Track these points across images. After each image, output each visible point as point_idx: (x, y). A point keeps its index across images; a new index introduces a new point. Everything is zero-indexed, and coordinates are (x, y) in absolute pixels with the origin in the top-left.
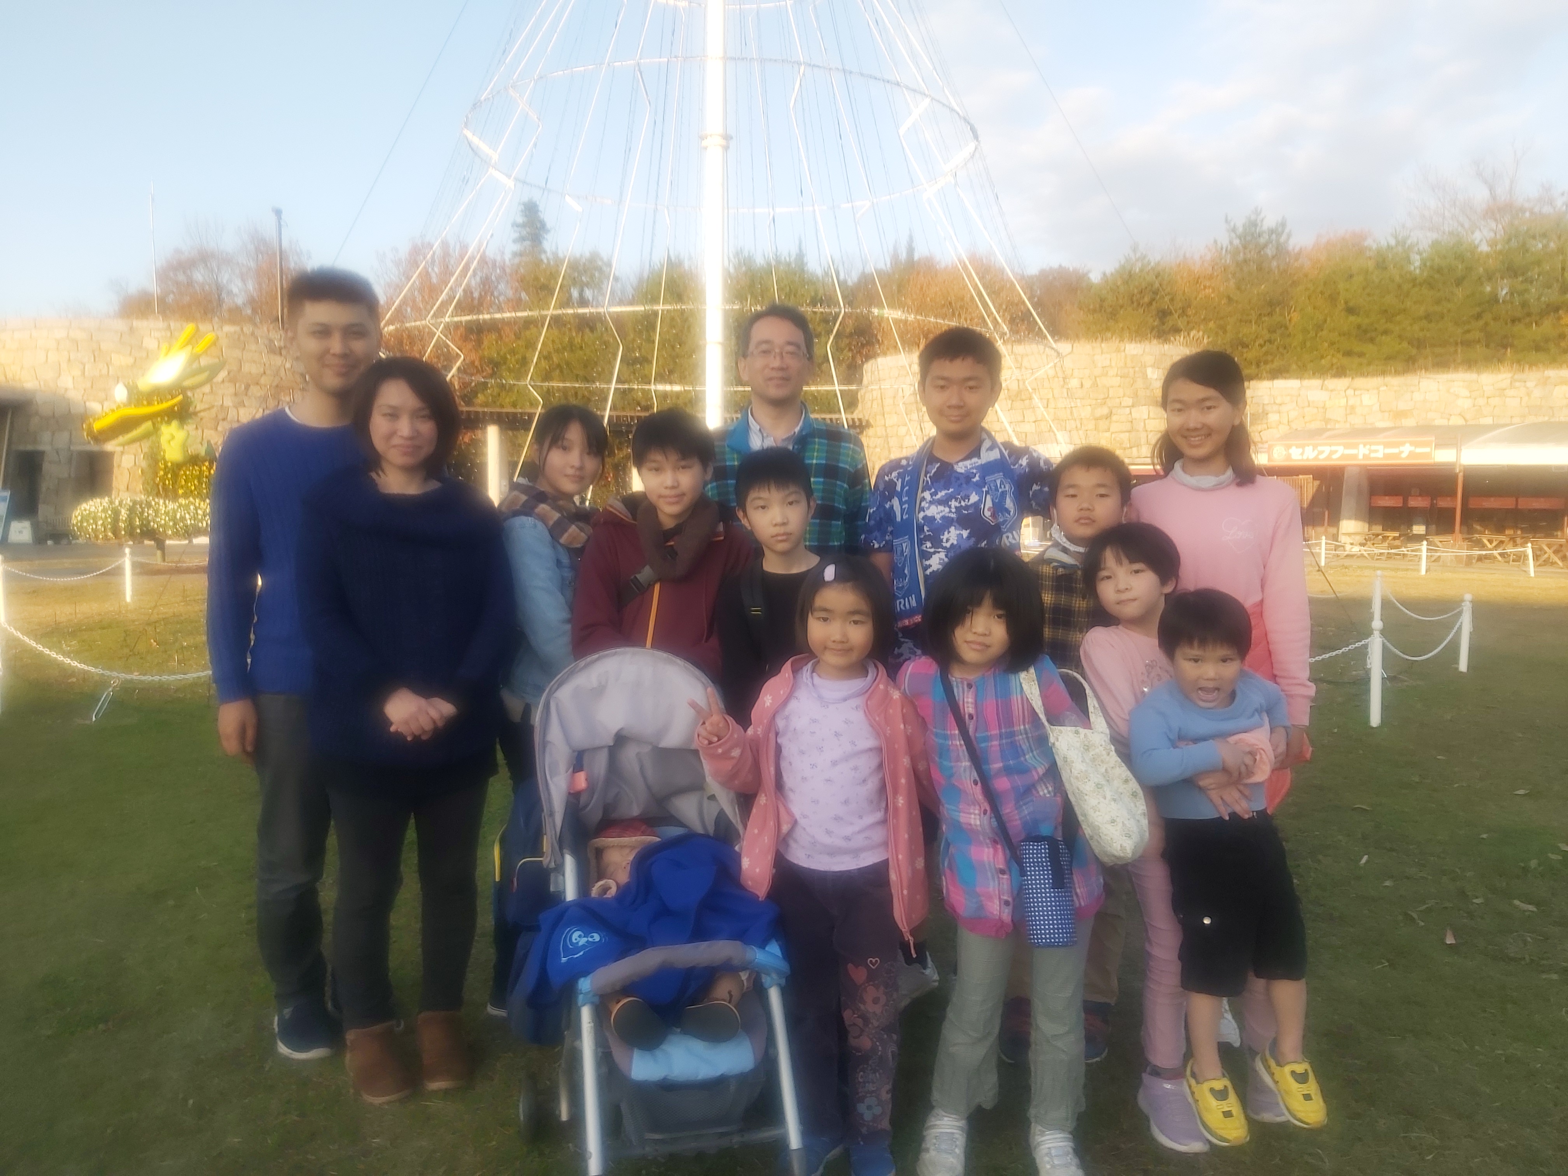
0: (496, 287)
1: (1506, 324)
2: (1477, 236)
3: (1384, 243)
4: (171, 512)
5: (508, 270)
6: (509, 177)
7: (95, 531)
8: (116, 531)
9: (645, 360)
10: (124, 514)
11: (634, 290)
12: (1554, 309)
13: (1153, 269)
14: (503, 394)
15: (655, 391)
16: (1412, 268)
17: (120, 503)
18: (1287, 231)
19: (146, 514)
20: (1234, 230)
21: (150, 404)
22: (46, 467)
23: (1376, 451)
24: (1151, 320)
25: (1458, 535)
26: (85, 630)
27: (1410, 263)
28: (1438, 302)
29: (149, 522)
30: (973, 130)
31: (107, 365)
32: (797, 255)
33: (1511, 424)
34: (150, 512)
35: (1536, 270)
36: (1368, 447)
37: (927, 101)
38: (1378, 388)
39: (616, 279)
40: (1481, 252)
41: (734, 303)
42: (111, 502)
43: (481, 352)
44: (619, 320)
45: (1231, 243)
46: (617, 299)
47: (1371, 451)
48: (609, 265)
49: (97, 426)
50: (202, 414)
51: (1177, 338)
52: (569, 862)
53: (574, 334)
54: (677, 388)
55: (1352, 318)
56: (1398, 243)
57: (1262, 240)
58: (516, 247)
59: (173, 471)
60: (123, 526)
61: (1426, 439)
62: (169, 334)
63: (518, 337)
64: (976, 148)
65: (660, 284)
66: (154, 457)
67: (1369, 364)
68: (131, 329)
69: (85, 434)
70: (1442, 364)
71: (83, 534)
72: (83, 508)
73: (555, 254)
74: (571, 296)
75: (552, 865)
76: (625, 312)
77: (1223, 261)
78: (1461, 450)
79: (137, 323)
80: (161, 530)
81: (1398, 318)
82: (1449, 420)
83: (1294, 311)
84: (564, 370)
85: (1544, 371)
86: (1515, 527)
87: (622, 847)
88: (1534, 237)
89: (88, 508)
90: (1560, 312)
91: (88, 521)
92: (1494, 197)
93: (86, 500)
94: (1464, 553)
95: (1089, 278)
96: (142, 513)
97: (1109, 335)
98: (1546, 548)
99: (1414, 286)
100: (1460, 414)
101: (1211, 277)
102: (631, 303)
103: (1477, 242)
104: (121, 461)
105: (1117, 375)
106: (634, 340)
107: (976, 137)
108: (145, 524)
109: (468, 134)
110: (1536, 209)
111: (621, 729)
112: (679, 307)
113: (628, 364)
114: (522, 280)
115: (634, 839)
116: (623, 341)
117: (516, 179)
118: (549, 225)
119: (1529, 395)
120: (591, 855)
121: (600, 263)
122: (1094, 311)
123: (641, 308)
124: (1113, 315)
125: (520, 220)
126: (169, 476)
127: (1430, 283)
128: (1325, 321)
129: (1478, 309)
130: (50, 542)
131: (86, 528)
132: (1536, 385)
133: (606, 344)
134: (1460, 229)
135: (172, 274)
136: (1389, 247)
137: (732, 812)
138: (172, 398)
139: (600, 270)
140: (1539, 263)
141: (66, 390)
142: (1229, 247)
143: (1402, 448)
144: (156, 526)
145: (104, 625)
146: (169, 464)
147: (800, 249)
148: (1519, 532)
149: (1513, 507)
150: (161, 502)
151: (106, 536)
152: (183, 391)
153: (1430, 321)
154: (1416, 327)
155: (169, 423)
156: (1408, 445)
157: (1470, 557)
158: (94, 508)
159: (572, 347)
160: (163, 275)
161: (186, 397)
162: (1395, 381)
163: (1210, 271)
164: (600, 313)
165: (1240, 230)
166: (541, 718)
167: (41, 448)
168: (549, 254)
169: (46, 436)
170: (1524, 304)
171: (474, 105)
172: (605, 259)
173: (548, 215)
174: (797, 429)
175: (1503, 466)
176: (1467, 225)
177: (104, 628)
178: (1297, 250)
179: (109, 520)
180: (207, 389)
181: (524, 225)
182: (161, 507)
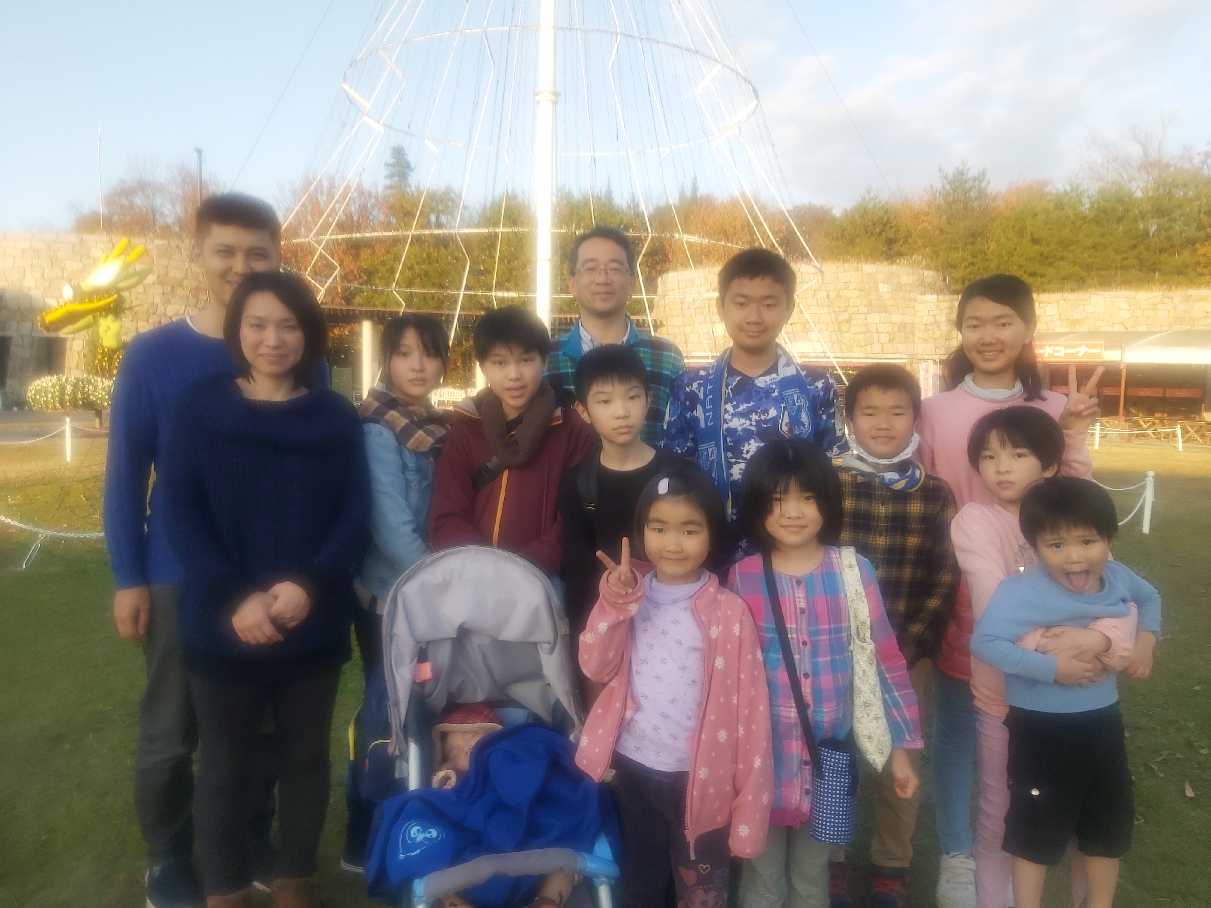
0: (371, 213)
1: (1155, 252)
2: (1133, 186)
3: (1061, 189)
4: (107, 388)
5: (381, 200)
6: (378, 122)
7: (46, 402)
8: (62, 402)
9: (488, 272)
10: (69, 389)
11: (480, 216)
12: (1192, 242)
13: (883, 207)
14: (376, 296)
15: (495, 297)
16: (1083, 209)
17: (66, 380)
18: (987, 178)
19: (87, 389)
20: (946, 177)
21: (91, 301)
22: (13, 349)
23: (1058, 351)
24: (881, 246)
25: (1122, 418)
26: (29, 486)
27: (1081, 205)
28: (1103, 235)
29: (89, 395)
30: (755, 91)
31: (62, 270)
32: (607, 191)
33: (1162, 332)
34: (90, 388)
35: (1179, 212)
36: (1052, 348)
37: (719, 66)
38: (1058, 302)
39: (465, 208)
40: (1137, 198)
41: (562, 227)
42: (59, 380)
43: (358, 263)
44: (467, 240)
45: (943, 187)
46: (466, 224)
47: (1054, 351)
48: (460, 196)
49: (49, 318)
50: (136, 309)
51: (902, 260)
52: (413, 751)
53: (432, 250)
54: (513, 294)
55: (1036, 247)
56: (1072, 189)
57: (967, 186)
58: (388, 182)
59: (109, 355)
60: (68, 398)
61: (1095, 342)
62: (111, 245)
63: (388, 252)
64: (757, 106)
65: (500, 212)
66: (94, 344)
67: (1049, 282)
68: (82, 242)
69: (39, 324)
70: (1105, 284)
71: (36, 404)
72: (36, 384)
73: (418, 189)
74: (429, 221)
75: (397, 753)
76: (471, 233)
77: (937, 201)
78: (1125, 351)
79: (86, 237)
80: (99, 402)
81: (1072, 247)
82: (1113, 327)
83: (992, 240)
84: (425, 278)
85: (1187, 291)
86: (1163, 411)
87: (465, 732)
88: (1177, 187)
89: (40, 384)
90: (1197, 245)
91: (40, 394)
92: (1146, 155)
93: (39, 378)
94: (1127, 432)
95: (832, 213)
96: (84, 388)
97: (849, 257)
98: (1190, 429)
99: (1085, 223)
100: (1121, 323)
101: (927, 214)
102: (477, 226)
103: (1133, 190)
104: (72, 345)
105: (855, 289)
106: (478, 257)
107: (757, 97)
108: (86, 396)
109: (346, 87)
110: (1179, 165)
111: (464, 623)
112: (516, 230)
113: (474, 275)
114: (391, 207)
115: (476, 725)
116: (470, 256)
117: (384, 125)
118: (413, 166)
119: (1175, 309)
120: (436, 738)
121: (453, 195)
122: (837, 239)
123: (484, 230)
124: (852, 242)
125: (391, 161)
126: (106, 359)
127: (1096, 221)
128: (1016, 249)
129: (1134, 242)
130: (15, 409)
131: (39, 400)
132: (1181, 302)
133: (457, 259)
134: (1120, 180)
135: (116, 199)
136: (1066, 193)
137: (568, 703)
138: (109, 297)
139: (453, 201)
140: (1181, 206)
141: (29, 288)
142: (942, 190)
143: (1078, 349)
144: (94, 399)
145: (45, 481)
146: (106, 350)
147: (609, 186)
148: (1166, 415)
149: (1162, 396)
150: (99, 379)
151: (55, 406)
152: (118, 291)
153: (1096, 251)
154: (1086, 255)
155: (106, 316)
156: (1083, 347)
157: (1131, 435)
158: (45, 384)
159: (429, 260)
160: (109, 200)
161: (120, 296)
162: (1071, 297)
163: (926, 209)
164: (452, 234)
165: (951, 177)
166: (389, 612)
167: (9, 334)
168: (413, 188)
169: (13, 325)
170: (1169, 238)
171: (351, 64)
172: (457, 192)
173: (411, 158)
174: (625, 339)
175: (1155, 364)
176: (1125, 177)
177: (44, 484)
178: (994, 193)
179: (57, 394)
180: (140, 289)
181: (393, 165)
182: (99, 384)
